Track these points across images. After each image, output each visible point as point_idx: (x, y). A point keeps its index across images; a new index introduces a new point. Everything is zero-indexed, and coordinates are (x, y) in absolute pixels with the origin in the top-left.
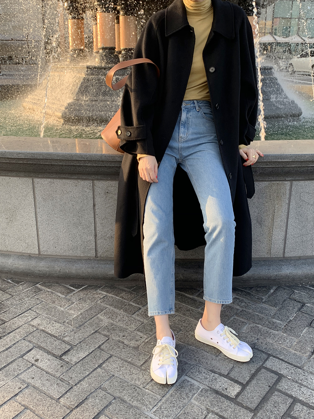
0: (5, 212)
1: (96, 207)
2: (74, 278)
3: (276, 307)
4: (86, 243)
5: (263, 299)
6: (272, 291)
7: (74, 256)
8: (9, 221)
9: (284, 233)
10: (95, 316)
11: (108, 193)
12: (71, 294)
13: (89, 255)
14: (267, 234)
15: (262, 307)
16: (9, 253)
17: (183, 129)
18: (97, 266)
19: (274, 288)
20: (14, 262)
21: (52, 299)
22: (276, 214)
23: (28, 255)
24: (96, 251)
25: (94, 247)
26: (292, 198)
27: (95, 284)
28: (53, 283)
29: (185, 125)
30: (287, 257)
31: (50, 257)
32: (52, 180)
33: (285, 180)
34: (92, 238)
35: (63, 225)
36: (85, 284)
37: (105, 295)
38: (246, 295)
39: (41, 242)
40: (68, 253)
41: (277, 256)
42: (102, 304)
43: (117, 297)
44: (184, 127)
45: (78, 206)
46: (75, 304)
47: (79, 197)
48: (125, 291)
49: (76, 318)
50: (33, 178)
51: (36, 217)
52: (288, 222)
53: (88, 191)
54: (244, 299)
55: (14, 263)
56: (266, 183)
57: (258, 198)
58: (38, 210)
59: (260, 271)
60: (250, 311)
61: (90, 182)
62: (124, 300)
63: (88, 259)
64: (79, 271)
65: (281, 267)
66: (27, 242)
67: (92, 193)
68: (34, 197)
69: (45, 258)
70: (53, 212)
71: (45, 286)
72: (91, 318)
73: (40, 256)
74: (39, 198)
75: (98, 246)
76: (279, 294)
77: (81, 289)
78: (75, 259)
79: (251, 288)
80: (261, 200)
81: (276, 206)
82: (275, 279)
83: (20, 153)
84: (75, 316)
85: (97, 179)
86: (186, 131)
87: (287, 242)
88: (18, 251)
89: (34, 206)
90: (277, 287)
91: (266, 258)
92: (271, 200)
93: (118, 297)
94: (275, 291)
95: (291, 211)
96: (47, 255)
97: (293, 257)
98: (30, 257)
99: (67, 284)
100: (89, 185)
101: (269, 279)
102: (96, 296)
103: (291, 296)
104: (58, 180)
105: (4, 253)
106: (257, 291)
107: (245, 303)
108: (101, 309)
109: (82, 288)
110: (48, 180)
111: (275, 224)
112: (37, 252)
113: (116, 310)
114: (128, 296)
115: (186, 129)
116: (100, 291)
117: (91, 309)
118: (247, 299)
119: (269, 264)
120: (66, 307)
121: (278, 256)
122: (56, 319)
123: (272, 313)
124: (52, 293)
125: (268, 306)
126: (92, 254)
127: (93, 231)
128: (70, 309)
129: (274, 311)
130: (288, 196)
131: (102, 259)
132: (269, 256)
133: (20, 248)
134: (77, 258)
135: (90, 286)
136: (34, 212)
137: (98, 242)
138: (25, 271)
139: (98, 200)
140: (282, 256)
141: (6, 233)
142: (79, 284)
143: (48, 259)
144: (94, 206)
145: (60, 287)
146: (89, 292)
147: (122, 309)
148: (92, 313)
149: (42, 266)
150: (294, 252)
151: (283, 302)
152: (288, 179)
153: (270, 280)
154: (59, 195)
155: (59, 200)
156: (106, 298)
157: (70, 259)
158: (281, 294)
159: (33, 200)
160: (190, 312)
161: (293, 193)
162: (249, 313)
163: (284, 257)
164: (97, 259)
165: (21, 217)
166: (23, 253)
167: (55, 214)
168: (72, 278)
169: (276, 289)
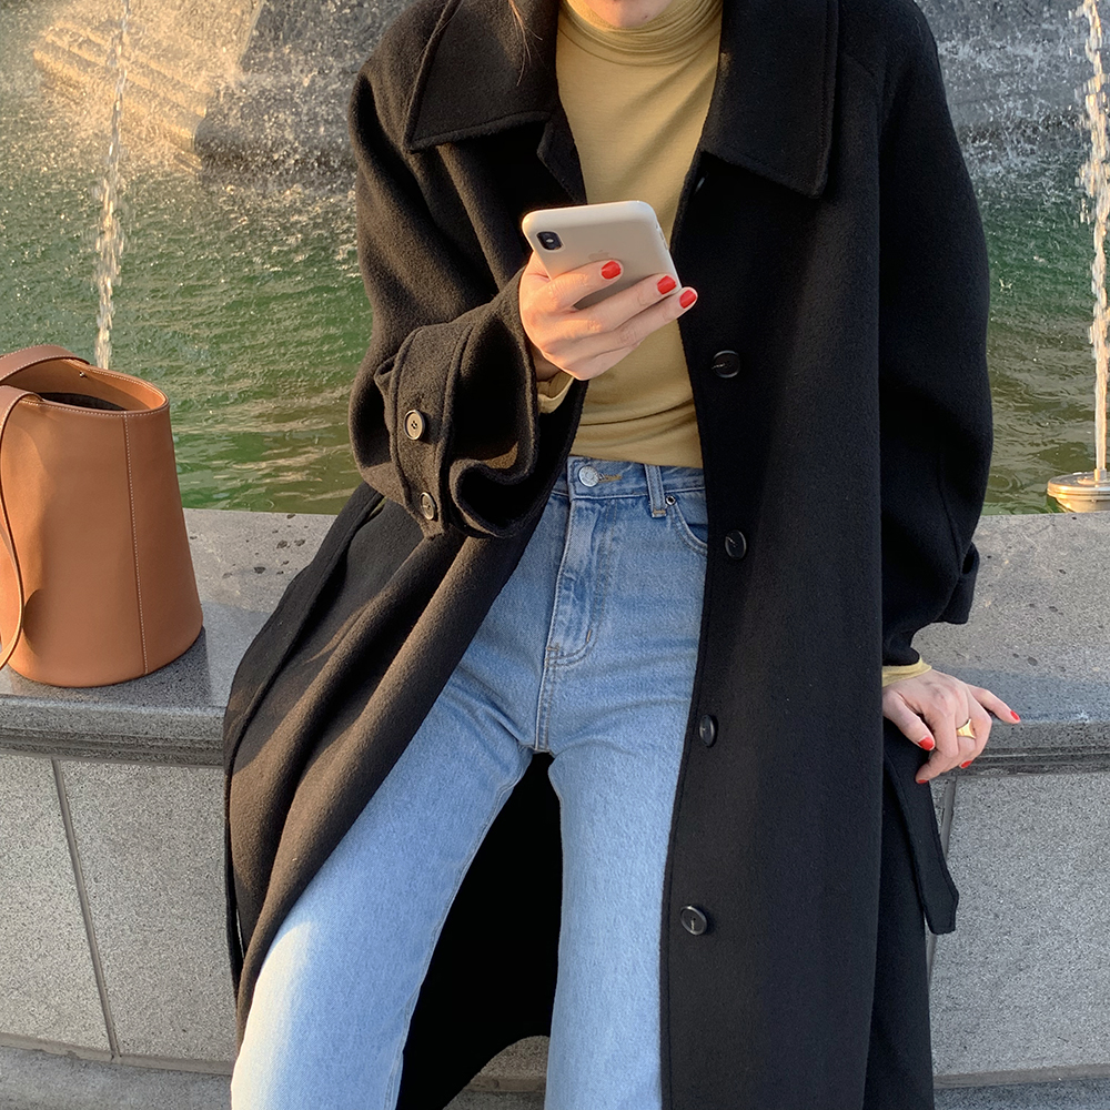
23: (64, 1052)
32: (147, 770)
39: (116, 1009)
51: (84, 913)
58: (92, 888)
68: (68, 836)
70: (164, 898)
73: (118, 1060)
74: (92, 839)
86: (586, 620)
89: (70, 871)
96: (149, 1058)
98: (74, 1059)
112: (104, 1044)
136: (75, 895)
155: (184, 851)
165: (17, 906)
166: (40, 1041)
167: (172, 903)
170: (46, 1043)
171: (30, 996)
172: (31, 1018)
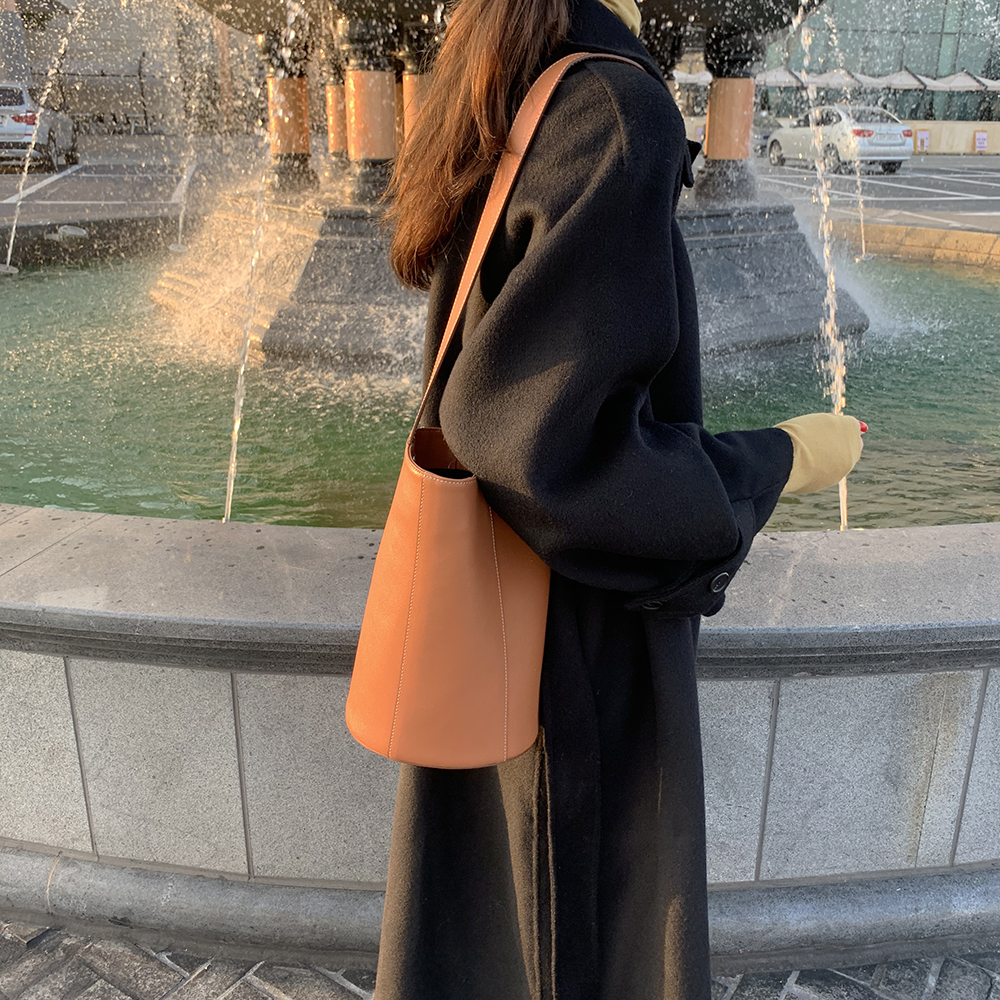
0: (149, 759)
6: (932, 981)
7: (352, 882)
8: (158, 784)
9: (956, 805)
14: (910, 808)
16: (161, 868)
19: (935, 967)
20: (176, 899)
22: (938, 756)
23: (217, 876)
26: (986, 711)
28: (293, 966)
30: (960, 865)
31: (282, 883)
32: (291, 678)
33: (972, 668)
35: (321, 798)
39: (254, 842)
40: (335, 874)
41: (933, 864)
50: (233, 671)
51: (241, 777)
52: (969, 775)
55: (178, 902)
56: (918, 677)
57: (894, 717)
58: (247, 759)
59: (894, 916)
65: (950, 901)
66: (213, 841)
68: (235, 724)
69: (268, 887)
70: (293, 765)
73: (253, 880)
74: (251, 726)
76: (953, 993)
78: (355, 891)
79: (870, 969)
80: (900, 721)
81: (942, 736)
82: (933, 936)
87: (963, 827)
88: (186, 862)
89: (234, 748)
90: (943, 960)
91: (905, 870)
92: (928, 719)
94: (939, 983)
95: (980, 745)
96: (273, 878)
97: (975, 863)
98: (223, 881)
99: (336, 971)
101: (916, 937)
104: (309, 678)
105: (144, 867)
106: (890, 982)
110: (277, 676)
111: (936, 781)
112: (244, 870)
119: (915, 892)
121: (937, 864)
130: (975, 709)
132: (912, 866)
133: (195, 856)
134: (360, 888)
136: (236, 764)
138: (211, 928)
140: (947, 862)
141: (151, 814)
143: (276, 890)
145: (318, 983)
149: (261, 911)
150: (980, 851)
152: (980, 665)
153: (922, 939)
154: (311, 719)
157: (340, 890)
158: (959, 991)
159: (232, 732)
161: (990, 698)
163: (952, 865)
166: (202, 870)
167: (298, 769)
168: (350, 949)
169: (941, 973)
170: (205, 870)
172: (197, 854)
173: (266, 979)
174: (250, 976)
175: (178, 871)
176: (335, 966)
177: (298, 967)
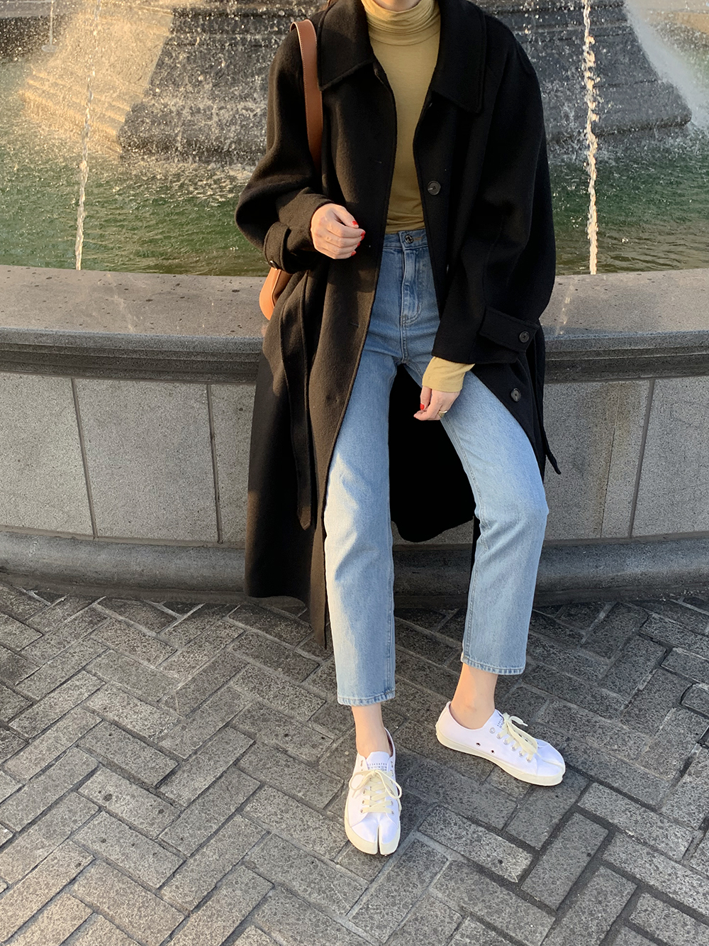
0: (14, 447)
1: (217, 440)
2: (173, 588)
3: (609, 658)
4: (196, 514)
5: (581, 637)
6: (602, 615)
7: (171, 540)
8: (23, 466)
9: (631, 489)
10: (223, 686)
11: (241, 409)
12: (169, 629)
13: (204, 538)
14: (594, 490)
15: (579, 656)
16: (27, 532)
17: (408, 298)
18: (222, 562)
19: (608, 607)
20: (39, 553)
21: (129, 641)
22: (615, 449)
23: (70, 537)
24: (218, 530)
25: (215, 523)
26: (654, 414)
27: (218, 602)
28: (127, 599)
29: (412, 288)
30: (637, 537)
31: (119, 541)
32: (116, 382)
33: (639, 378)
34: (210, 503)
35: (144, 476)
36: (197, 602)
37: (242, 631)
38: (545, 628)
39: (97, 511)
40: (158, 534)
41: (615, 536)
42: (238, 654)
43: (268, 636)
44: (412, 293)
45: (176, 437)
46: (178, 653)
47: (177, 417)
48: (286, 619)
49: (184, 690)
50: (73, 377)
51: (84, 460)
52: (641, 465)
53: (197, 405)
54: (542, 637)
55: (41, 555)
56: (597, 385)
57: (578, 417)
58: (87, 445)
59: (578, 570)
60: (554, 668)
61: (201, 388)
62: (284, 644)
63: (202, 548)
64: (183, 574)
65: (624, 561)
66: (66, 510)
67: (206, 411)
68: (77, 419)
69: (108, 544)
70: (122, 450)
71: (112, 608)
72: (215, 689)
73: (97, 539)
74: (89, 420)
75: (224, 520)
76: (616, 623)
77: (189, 614)
78: (172, 547)
79: (557, 608)
80: (583, 420)
81: (617, 433)
82: (610, 587)
83: (42, 335)
84: (180, 685)
85: (217, 382)
86: (417, 302)
87: (639, 506)
88: (46, 527)
89: (77, 437)
90: (615, 603)
91: (592, 539)
92: (605, 419)
93: (271, 634)
94: (608, 616)
95: (649, 441)
96: (112, 538)
97: (649, 536)
98: (74, 540)
99: (159, 602)
100: (200, 392)
101: (596, 586)
102: (223, 633)
103: (643, 629)
104: (130, 383)
105: (16, 531)
106: (570, 615)
107: (544, 646)
108: (234, 667)
109: (192, 612)
110: (106, 381)
111: (614, 469)
112: (90, 532)
113: (268, 670)
114: (292, 632)
115: (416, 297)
116: (231, 620)
117: (213, 666)
118: (548, 636)
119: (597, 554)
120: (160, 661)
121: (619, 536)
122: (140, 693)
123: (601, 674)
124: (129, 625)
125: (591, 654)
126: (211, 535)
127: (212, 491)
128: (170, 668)
129: (605, 667)
130: (643, 411)
131: (232, 546)
132: (599, 536)
133: (54, 522)
134: (177, 544)
135: (208, 606)
136: (80, 450)
137: (223, 512)
138: (65, 572)
139: (220, 425)
140: (627, 535)
141: (18, 490)
142: (184, 600)
143: (114, 546)
144: (211, 438)
145: (145, 609)
146: (208, 622)
147: (279, 666)
148: (216, 678)
149: (103, 562)
150: (653, 527)
151: (625, 644)
152: (646, 376)
153: (599, 588)
154: (133, 414)
155: (133, 424)
156: (245, 639)
157: (162, 546)
158: (621, 622)
159: (75, 424)
160: (425, 673)
161: (656, 403)
162: (552, 674)
163: (631, 537)
164: (221, 545)
165: (51, 458)
166: (58, 532)
167: (126, 453)
168: (170, 588)
169: (612, 611)
170: (61, 533)
171: (54, 507)
172: (55, 520)
173: (106, 606)
174: (95, 605)
175: (41, 533)
176: (158, 599)
177: (130, 599)
